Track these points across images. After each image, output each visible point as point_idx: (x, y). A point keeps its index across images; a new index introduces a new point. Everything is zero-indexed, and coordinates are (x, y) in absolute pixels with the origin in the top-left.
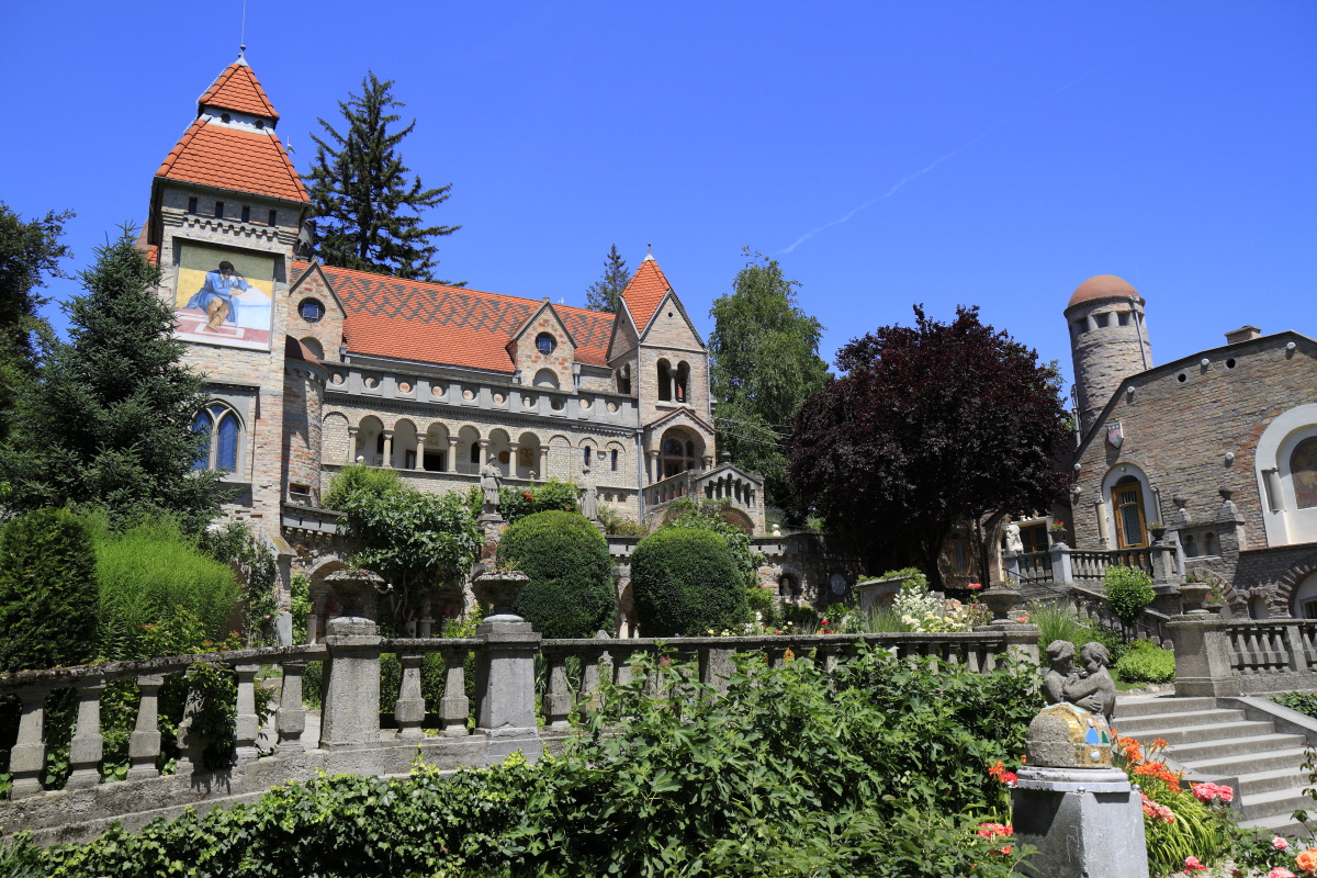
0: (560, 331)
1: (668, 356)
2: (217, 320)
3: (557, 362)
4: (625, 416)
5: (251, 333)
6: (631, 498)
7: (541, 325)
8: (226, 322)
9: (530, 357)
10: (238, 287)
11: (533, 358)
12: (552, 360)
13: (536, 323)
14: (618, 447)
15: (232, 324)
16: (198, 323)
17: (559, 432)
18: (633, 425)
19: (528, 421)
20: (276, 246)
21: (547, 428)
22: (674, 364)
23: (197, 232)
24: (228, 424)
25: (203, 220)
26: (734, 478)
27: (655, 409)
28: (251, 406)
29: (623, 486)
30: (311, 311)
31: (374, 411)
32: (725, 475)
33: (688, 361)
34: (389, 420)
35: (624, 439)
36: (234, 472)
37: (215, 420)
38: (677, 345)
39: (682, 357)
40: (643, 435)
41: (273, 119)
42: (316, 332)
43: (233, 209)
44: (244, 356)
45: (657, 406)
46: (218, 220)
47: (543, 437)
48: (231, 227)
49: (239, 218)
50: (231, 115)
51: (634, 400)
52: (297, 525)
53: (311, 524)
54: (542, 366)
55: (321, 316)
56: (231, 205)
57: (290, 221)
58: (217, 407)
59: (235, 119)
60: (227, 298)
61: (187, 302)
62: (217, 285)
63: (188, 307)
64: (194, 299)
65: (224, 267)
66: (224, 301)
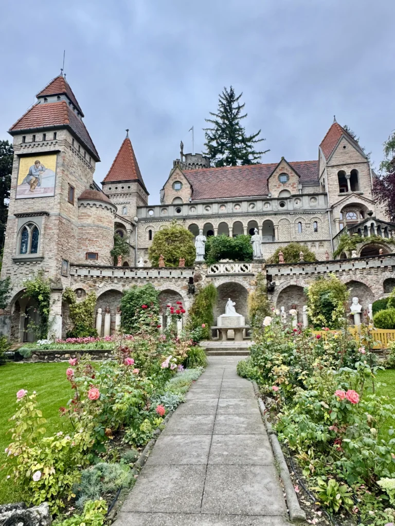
0: (291, 171)
1: (344, 169)
2: (33, 187)
3: (290, 186)
4: (320, 203)
5: (46, 189)
6: (326, 244)
7: (280, 170)
8: (37, 187)
9: (276, 186)
10: (42, 170)
11: (277, 186)
12: (287, 185)
13: (278, 170)
14: (317, 220)
15: (39, 187)
17: (284, 217)
18: (325, 207)
19: (266, 215)
20: (57, 148)
21: (276, 216)
22: (348, 172)
23: (26, 151)
24: (36, 231)
25: (28, 145)
26: (375, 225)
27: (337, 197)
28: (43, 222)
29: (321, 239)
30: (177, 186)
31: (194, 222)
32: (368, 224)
33: (357, 168)
34: (201, 224)
35: (320, 215)
36: (36, 252)
37: (29, 230)
38: (349, 162)
39: (353, 168)
40: (331, 212)
41: (64, 94)
42: (179, 194)
43: (39, 137)
44: (44, 200)
45: (339, 196)
46: (34, 143)
47: (275, 220)
48: (39, 144)
49: (41, 140)
50: (47, 98)
51: (325, 195)
52: (87, 274)
53: (95, 273)
54: (282, 189)
55: (181, 188)
56: (38, 135)
57: (63, 135)
58: (30, 225)
59: (49, 99)
60: (37, 176)
61: (22, 182)
62: (34, 171)
63: (22, 184)
64: (25, 180)
65: (36, 163)
66: (36, 178)
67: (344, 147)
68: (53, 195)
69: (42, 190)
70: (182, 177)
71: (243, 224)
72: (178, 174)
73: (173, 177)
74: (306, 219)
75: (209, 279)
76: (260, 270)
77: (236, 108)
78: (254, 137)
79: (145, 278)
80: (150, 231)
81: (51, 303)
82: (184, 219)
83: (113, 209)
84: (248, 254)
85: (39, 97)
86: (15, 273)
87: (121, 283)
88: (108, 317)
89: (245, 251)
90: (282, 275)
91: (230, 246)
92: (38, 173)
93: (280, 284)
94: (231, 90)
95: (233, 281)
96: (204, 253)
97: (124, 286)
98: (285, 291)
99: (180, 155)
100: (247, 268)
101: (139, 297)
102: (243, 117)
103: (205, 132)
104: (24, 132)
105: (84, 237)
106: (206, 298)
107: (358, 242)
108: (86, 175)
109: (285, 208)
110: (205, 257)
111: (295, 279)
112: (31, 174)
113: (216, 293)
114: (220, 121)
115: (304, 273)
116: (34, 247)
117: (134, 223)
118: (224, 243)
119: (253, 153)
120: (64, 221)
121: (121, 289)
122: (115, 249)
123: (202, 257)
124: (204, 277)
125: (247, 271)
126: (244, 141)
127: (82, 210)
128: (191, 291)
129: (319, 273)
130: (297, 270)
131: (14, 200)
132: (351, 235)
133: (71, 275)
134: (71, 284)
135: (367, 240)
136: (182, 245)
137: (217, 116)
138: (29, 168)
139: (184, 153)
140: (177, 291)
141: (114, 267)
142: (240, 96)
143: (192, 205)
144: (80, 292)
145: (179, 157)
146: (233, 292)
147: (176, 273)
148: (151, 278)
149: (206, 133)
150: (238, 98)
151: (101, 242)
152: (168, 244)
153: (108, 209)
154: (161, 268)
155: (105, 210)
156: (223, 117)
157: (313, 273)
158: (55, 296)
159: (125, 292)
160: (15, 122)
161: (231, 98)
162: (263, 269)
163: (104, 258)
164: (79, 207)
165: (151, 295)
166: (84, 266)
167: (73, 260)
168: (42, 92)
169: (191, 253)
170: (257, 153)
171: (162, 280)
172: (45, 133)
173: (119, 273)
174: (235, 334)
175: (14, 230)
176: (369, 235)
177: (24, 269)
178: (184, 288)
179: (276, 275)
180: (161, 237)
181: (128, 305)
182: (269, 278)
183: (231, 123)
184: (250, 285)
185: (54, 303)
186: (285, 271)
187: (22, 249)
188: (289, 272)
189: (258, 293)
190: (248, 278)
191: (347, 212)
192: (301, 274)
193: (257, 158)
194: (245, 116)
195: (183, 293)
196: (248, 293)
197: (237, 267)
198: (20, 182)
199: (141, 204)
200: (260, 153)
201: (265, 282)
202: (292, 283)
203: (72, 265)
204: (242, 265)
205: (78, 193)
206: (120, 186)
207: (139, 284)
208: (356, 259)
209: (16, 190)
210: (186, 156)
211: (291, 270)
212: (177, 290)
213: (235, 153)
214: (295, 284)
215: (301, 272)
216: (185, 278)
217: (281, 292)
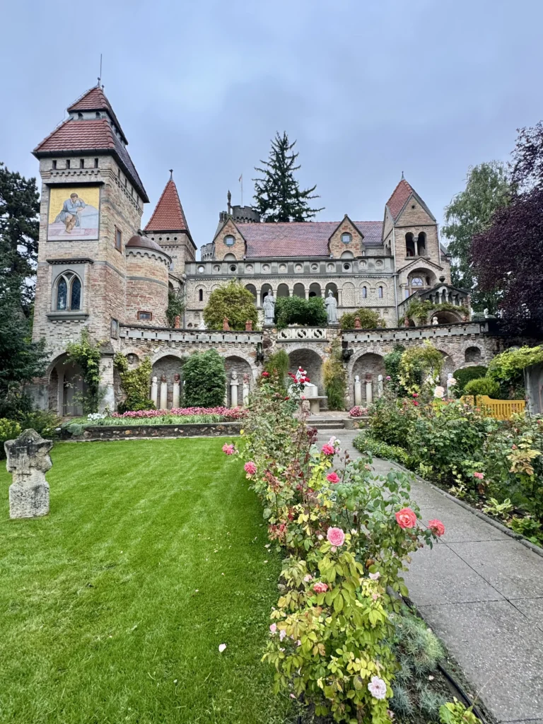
0: (354, 230)
1: (413, 230)
2: (70, 227)
3: (353, 247)
4: (386, 265)
5: (88, 231)
6: (391, 311)
7: (343, 229)
8: (75, 227)
9: (337, 246)
10: (81, 206)
11: (339, 246)
12: (350, 246)
13: (340, 229)
14: (383, 285)
15: (78, 227)
16: (60, 230)
17: (348, 280)
18: (391, 271)
19: (330, 277)
20: (99, 179)
21: (341, 279)
22: (416, 233)
23: (58, 180)
24: (76, 282)
25: (60, 172)
26: (447, 292)
27: (404, 261)
28: (86, 271)
29: (386, 305)
30: (230, 241)
31: (251, 282)
32: (440, 290)
33: (425, 231)
34: (258, 285)
35: (386, 280)
36: (78, 309)
37: (68, 281)
38: (417, 223)
39: (421, 230)
40: (397, 277)
41: (104, 110)
42: (232, 250)
43: (75, 163)
44: (84, 245)
45: (406, 260)
46: (68, 170)
47: (339, 283)
48: (75, 173)
49: (78, 167)
50: (83, 114)
51: (392, 258)
52: (140, 336)
53: (150, 335)
54: (345, 250)
55: (234, 243)
56: (74, 160)
57: (106, 163)
58: (69, 274)
59: (86, 116)
60: (75, 214)
61: (54, 219)
62: (69, 207)
63: (55, 222)
64: (58, 217)
65: (73, 196)
66: (74, 216)
67: (413, 207)
68: (97, 238)
69: (83, 232)
70: (235, 230)
71: (305, 286)
72: (230, 226)
73: (225, 230)
74: (372, 283)
75: (280, 345)
76: (335, 336)
77: (290, 158)
78: (309, 192)
79: (207, 342)
80: (201, 291)
81: (101, 369)
82: (240, 279)
83: (168, 261)
84: (322, 318)
85: (71, 111)
86: (52, 334)
87: (180, 348)
88: (164, 387)
89: (319, 316)
90: (359, 342)
91: (304, 309)
92: (76, 210)
93: (357, 352)
94: (285, 136)
95: (306, 347)
96: (274, 316)
97: (183, 351)
98: (360, 359)
99: (227, 207)
100: (321, 333)
101: (204, 364)
102: (296, 168)
103: (255, 182)
104: (54, 156)
105: (135, 293)
106: (278, 366)
107: (429, 309)
108: (133, 218)
109: (350, 270)
110: (275, 321)
111: (372, 346)
112: (66, 210)
113: (288, 360)
114: (272, 171)
115: (382, 340)
116: (76, 303)
117: (182, 280)
118: (297, 305)
119: (308, 210)
120: (111, 271)
121: (180, 355)
122: (170, 308)
123: (271, 320)
124: (274, 343)
125: (320, 337)
126: (297, 195)
127: (131, 260)
128: (260, 359)
129: (398, 340)
130: (375, 337)
131: (45, 242)
132: (423, 301)
133: (121, 337)
134: (122, 348)
135: (439, 306)
136: (243, 306)
137: (268, 164)
138: (63, 202)
139: (232, 205)
140: (244, 358)
141: (172, 328)
142: (294, 144)
143: (249, 262)
144: (131, 357)
145: (226, 209)
146: (305, 359)
147: (242, 338)
148: (214, 342)
149: (256, 184)
150: (291, 146)
151: (155, 300)
152: (227, 306)
153: (162, 261)
154: (226, 332)
155: (159, 260)
156: (274, 167)
157: (391, 340)
158: (106, 362)
159: (185, 358)
160: (41, 140)
161: (283, 145)
162: (338, 335)
163: (159, 320)
164: (127, 256)
165: (218, 362)
166: (136, 327)
167: (122, 319)
168: (75, 105)
169: (252, 316)
170: (311, 211)
171: (226, 346)
172: (82, 158)
173: (177, 337)
174: (311, 405)
175: (47, 280)
176: (440, 303)
177: (63, 329)
178: (251, 354)
179: (353, 342)
180: (219, 297)
181: (192, 374)
182: (345, 344)
183: (283, 173)
184: (324, 352)
185: (104, 370)
186: (362, 337)
187: (59, 305)
188: (366, 339)
189: (334, 361)
190: (323, 345)
191: (413, 278)
192: (379, 341)
193: (310, 216)
194: (299, 167)
195: (251, 360)
196: (322, 360)
197: (310, 333)
198: (52, 220)
199: (190, 260)
200: (314, 211)
201: (341, 349)
202: (369, 350)
203: (122, 326)
204: (315, 330)
205: (126, 238)
206: (164, 236)
207: (200, 349)
208: (437, 326)
209: (47, 230)
210: (234, 208)
211: (368, 336)
212: (244, 356)
213: (286, 207)
214: (372, 351)
215: (379, 339)
216: (253, 343)
217: (357, 361)
